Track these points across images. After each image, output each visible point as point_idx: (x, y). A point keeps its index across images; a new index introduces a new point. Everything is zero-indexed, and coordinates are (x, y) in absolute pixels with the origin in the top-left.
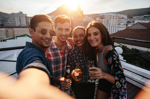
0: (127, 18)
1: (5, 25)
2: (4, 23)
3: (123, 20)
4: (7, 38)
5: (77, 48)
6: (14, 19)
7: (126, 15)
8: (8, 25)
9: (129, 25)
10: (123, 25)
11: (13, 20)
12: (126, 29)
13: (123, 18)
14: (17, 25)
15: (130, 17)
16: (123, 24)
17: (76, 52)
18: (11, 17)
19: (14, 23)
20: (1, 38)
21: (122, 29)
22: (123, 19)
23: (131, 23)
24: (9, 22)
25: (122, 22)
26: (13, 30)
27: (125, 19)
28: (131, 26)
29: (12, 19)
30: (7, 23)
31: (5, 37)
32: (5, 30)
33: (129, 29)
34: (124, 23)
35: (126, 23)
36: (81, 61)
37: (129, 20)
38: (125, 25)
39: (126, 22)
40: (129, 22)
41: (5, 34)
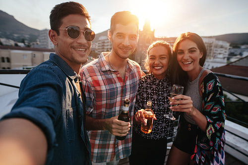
0: (229, 47)
1: (32, 47)
2: (31, 44)
3: (222, 51)
4: (33, 65)
5: (151, 75)
6: (46, 37)
7: (228, 42)
8: (36, 47)
9: (233, 60)
10: (221, 58)
11: (45, 39)
12: (226, 66)
13: (222, 47)
14: (50, 48)
15: (234, 46)
16: (221, 56)
17: (149, 81)
18: (41, 35)
19: (46, 45)
20: (24, 66)
21: (219, 65)
22: (221, 49)
23: (236, 55)
24: (38, 43)
25: (220, 54)
26: (43, 55)
27: (226, 49)
28: (235, 62)
29: (43, 38)
30: (35, 43)
31: (30, 64)
32: (32, 54)
33: (232, 66)
34: (224, 55)
35: (227, 56)
36: (155, 97)
37: (233, 51)
38: (226, 59)
39: (227, 53)
40: (232, 54)
41: (30, 61)
